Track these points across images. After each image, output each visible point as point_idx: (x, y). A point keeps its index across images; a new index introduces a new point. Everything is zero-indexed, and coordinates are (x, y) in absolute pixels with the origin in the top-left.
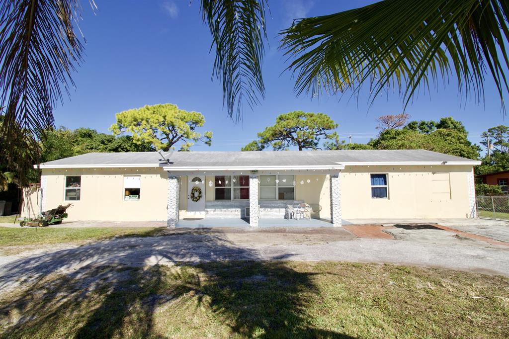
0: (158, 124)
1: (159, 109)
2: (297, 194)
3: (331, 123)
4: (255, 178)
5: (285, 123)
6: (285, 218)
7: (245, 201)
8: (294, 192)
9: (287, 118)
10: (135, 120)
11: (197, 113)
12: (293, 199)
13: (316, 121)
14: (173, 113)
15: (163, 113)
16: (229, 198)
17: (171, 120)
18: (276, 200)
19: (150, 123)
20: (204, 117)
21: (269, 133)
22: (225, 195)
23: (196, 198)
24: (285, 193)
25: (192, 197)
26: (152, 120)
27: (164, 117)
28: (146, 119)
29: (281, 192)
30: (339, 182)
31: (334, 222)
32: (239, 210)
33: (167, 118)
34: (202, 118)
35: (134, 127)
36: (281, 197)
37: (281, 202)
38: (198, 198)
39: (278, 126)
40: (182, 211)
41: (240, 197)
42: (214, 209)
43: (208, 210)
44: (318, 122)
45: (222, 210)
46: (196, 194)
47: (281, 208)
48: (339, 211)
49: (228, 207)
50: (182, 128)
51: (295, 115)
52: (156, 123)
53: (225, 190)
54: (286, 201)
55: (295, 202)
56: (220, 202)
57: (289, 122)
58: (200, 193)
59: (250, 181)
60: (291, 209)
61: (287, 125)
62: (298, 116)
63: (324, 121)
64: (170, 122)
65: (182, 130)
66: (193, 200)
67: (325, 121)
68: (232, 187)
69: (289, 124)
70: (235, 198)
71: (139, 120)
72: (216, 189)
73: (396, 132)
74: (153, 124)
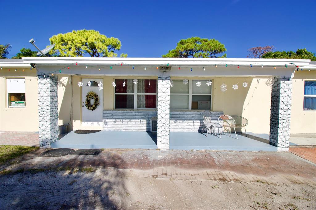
0: (81, 45)
1: (83, 33)
2: (215, 104)
3: (222, 46)
4: (166, 78)
5: (185, 46)
6: (200, 131)
7: (151, 111)
8: (210, 100)
9: (186, 42)
10: (63, 40)
11: (115, 39)
12: (209, 109)
13: (210, 45)
14: (95, 36)
15: (86, 36)
16: (132, 107)
17: (92, 41)
18: (188, 110)
19: (75, 43)
20: (120, 42)
21: (172, 55)
22: (128, 103)
23: (92, 106)
24: (199, 102)
25: (86, 105)
26: (76, 41)
27: (87, 39)
28: (71, 40)
29: (195, 100)
30: (291, 87)
31: (278, 145)
32: (145, 122)
33: (88, 39)
34: (119, 43)
35: (61, 46)
36: (195, 106)
37: (194, 113)
38: (94, 106)
39: (179, 48)
40: (77, 121)
41: (145, 106)
42: (114, 120)
43: (107, 120)
44: (212, 46)
45: (124, 121)
46: (92, 101)
47: (195, 120)
48: (287, 129)
49: (131, 118)
50: (101, 48)
51: (193, 40)
52: (79, 43)
53: (127, 97)
54: (202, 112)
55: (213, 113)
56: (120, 112)
57: (189, 45)
58: (97, 100)
59: (159, 83)
60: (208, 122)
61: (187, 46)
62: (195, 41)
63: (216, 45)
64: (90, 42)
65: (101, 49)
66: (88, 108)
67: (218, 44)
68: (136, 94)
69: (188, 46)
70: (139, 107)
71: (66, 41)
72: (116, 95)
73: (275, 54)
74: (76, 44)
